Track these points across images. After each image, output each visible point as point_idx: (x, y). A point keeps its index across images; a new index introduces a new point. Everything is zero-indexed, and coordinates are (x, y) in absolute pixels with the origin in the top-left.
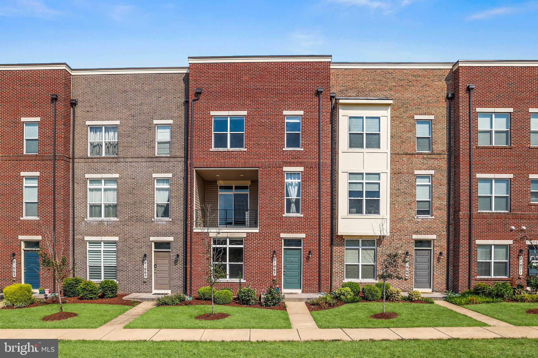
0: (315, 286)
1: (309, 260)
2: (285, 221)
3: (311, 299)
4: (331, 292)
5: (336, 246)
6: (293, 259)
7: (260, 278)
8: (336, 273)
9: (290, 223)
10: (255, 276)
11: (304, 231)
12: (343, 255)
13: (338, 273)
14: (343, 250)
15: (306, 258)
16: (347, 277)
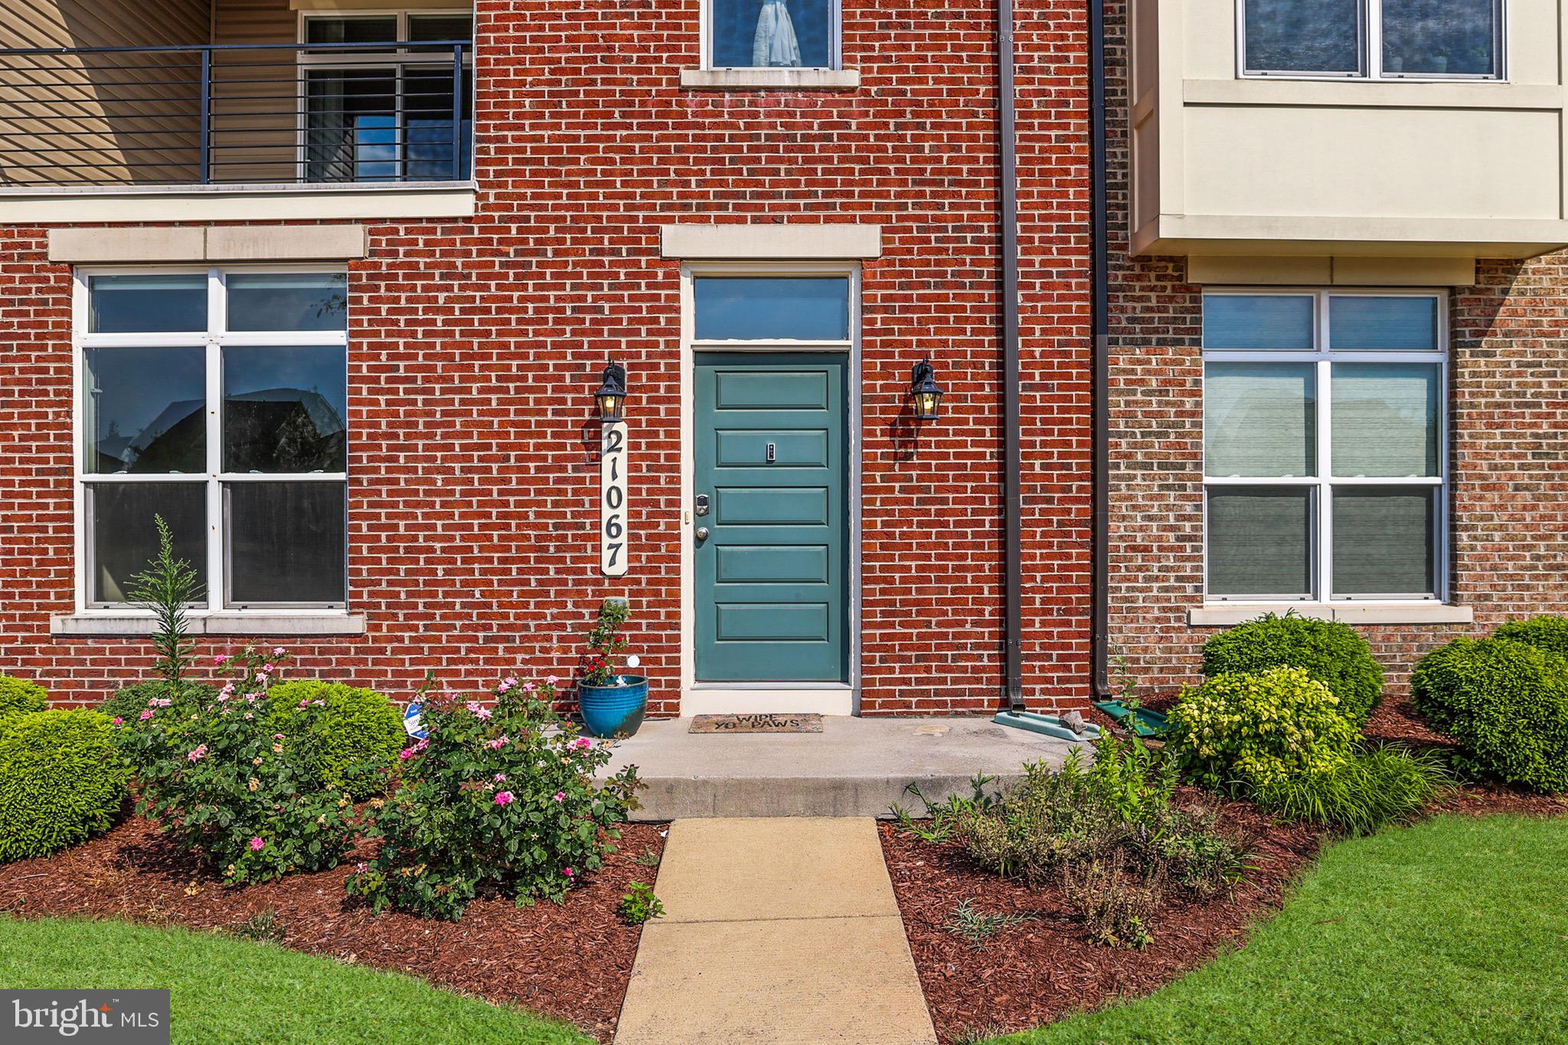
0: (968, 658)
1: (916, 445)
2: (702, 126)
3: (936, 785)
4: (1102, 703)
5: (1134, 343)
6: (773, 438)
7: (492, 594)
8: (1134, 549)
9: (742, 138)
10: (442, 583)
11: (869, 206)
12: (1193, 414)
13: (1147, 549)
14: (1189, 372)
15: (893, 423)
16: (1224, 582)
